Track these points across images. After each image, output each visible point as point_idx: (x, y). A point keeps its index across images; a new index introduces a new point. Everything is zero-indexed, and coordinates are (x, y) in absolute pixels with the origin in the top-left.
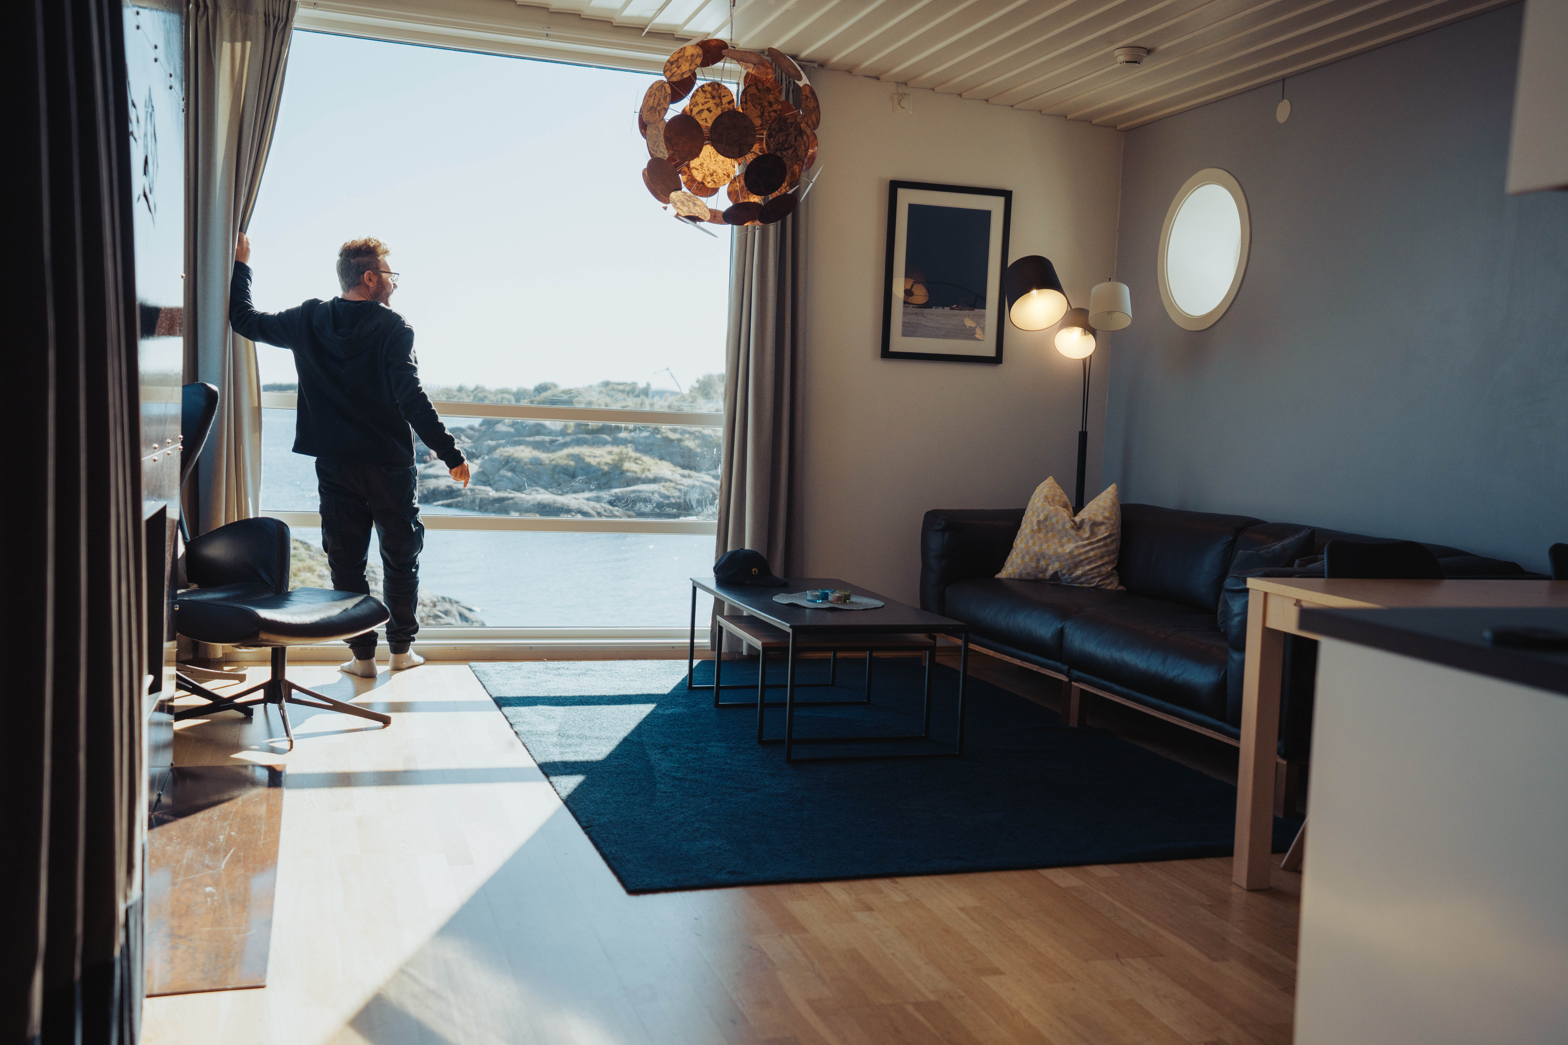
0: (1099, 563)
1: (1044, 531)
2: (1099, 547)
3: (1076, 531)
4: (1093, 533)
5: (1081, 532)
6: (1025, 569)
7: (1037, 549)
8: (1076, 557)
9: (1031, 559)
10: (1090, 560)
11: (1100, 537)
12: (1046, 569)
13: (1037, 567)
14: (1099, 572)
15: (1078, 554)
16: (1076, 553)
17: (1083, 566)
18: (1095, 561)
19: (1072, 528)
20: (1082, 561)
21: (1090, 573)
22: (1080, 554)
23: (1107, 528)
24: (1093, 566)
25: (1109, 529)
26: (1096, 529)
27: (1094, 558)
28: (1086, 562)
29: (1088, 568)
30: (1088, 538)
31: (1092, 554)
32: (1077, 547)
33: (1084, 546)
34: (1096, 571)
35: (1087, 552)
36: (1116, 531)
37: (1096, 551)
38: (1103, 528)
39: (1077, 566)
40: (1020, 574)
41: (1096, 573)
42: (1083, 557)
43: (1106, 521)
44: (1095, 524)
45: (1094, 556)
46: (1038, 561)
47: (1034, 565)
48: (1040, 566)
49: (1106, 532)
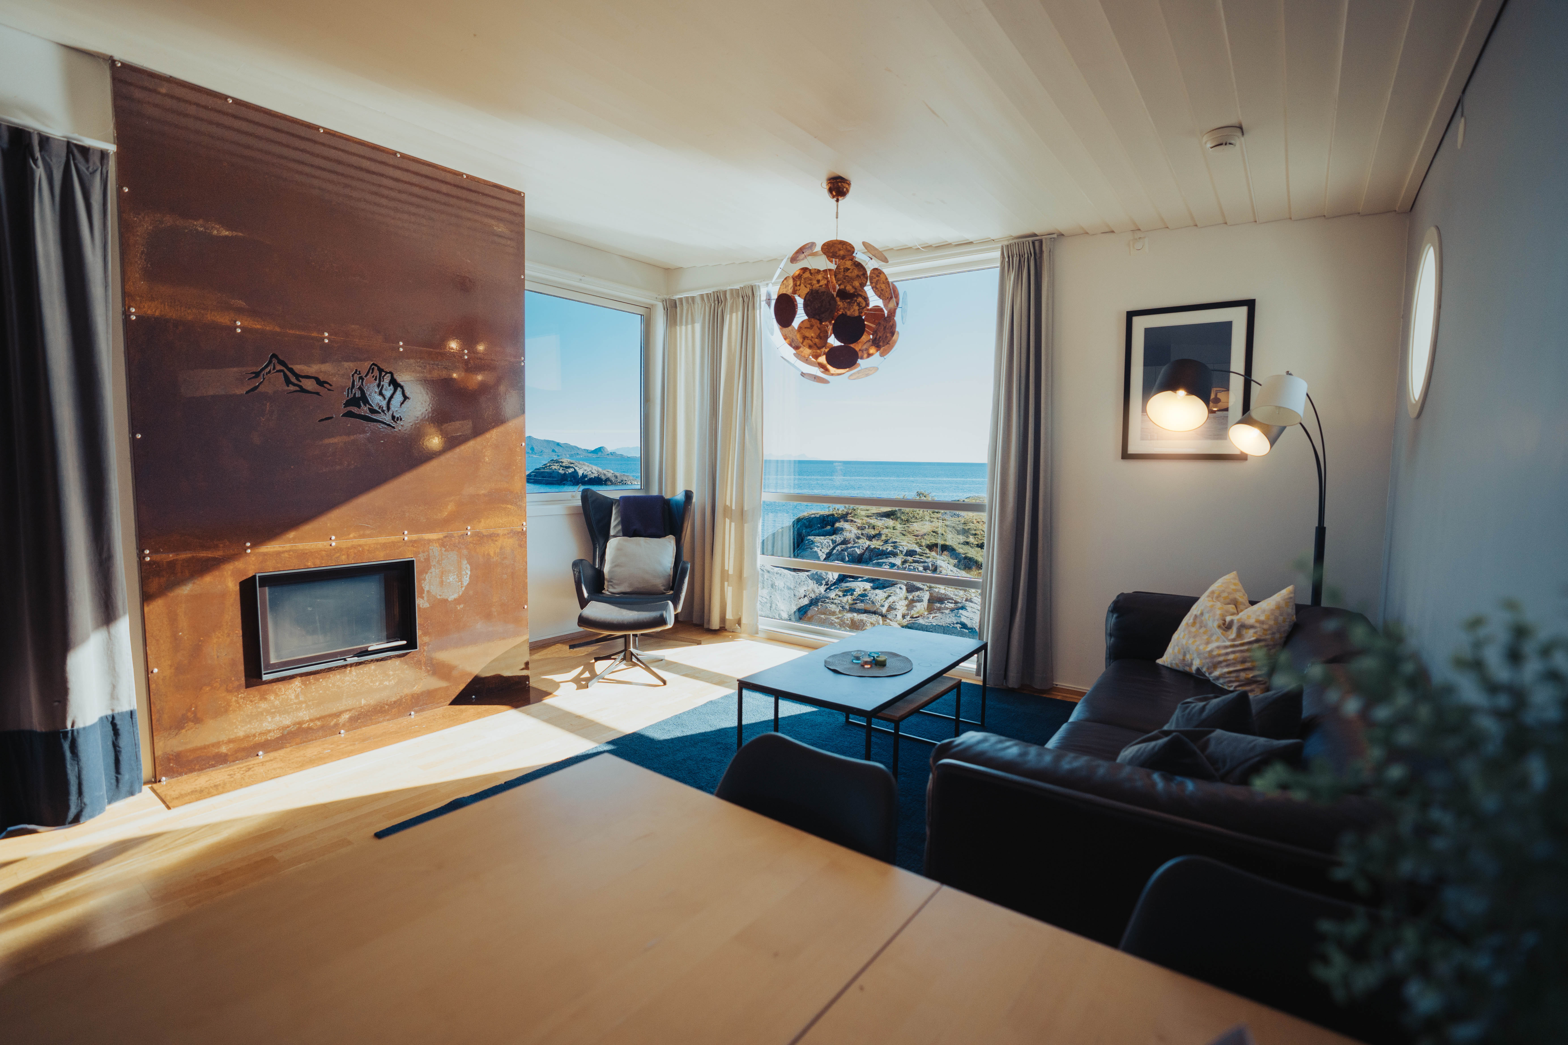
0: (1239, 667)
1: (1198, 625)
2: (1242, 651)
3: (1224, 630)
4: (1239, 635)
5: (1229, 633)
6: (1174, 659)
7: (1184, 642)
8: (1214, 657)
9: (1179, 652)
10: (1229, 662)
11: (1246, 640)
12: (1191, 664)
13: (1184, 660)
14: (1237, 677)
15: (1217, 655)
16: (1215, 653)
17: (1221, 667)
18: (1234, 664)
19: (1219, 627)
20: (1220, 662)
21: (1227, 676)
22: (1219, 655)
23: (1255, 633)
24: (1231, 669)
25: (1258, 633)
26: (1244, 632)
27: (1232, 661)
28: (1225, 664)
29: (1226, 670)
30: (1234, 640)
31: (1231, 657)
32: (1218, 647)
33: (1226, 647)
34: (1234, 675)
35: (1227, 654)
36: (1268, 637)
37: (1238, 655)
38: (1251, 631)
39: (1215, 666)
40: (1171, 664)
41: (1233, 677)
42: (1221, 659)
43: (1257, 625)
44: (1243, 627)
45: (1233, 659)
46: (1185, 655)
47: (1181, 657)
48: (1186, 660)
49: (1253, 637)
